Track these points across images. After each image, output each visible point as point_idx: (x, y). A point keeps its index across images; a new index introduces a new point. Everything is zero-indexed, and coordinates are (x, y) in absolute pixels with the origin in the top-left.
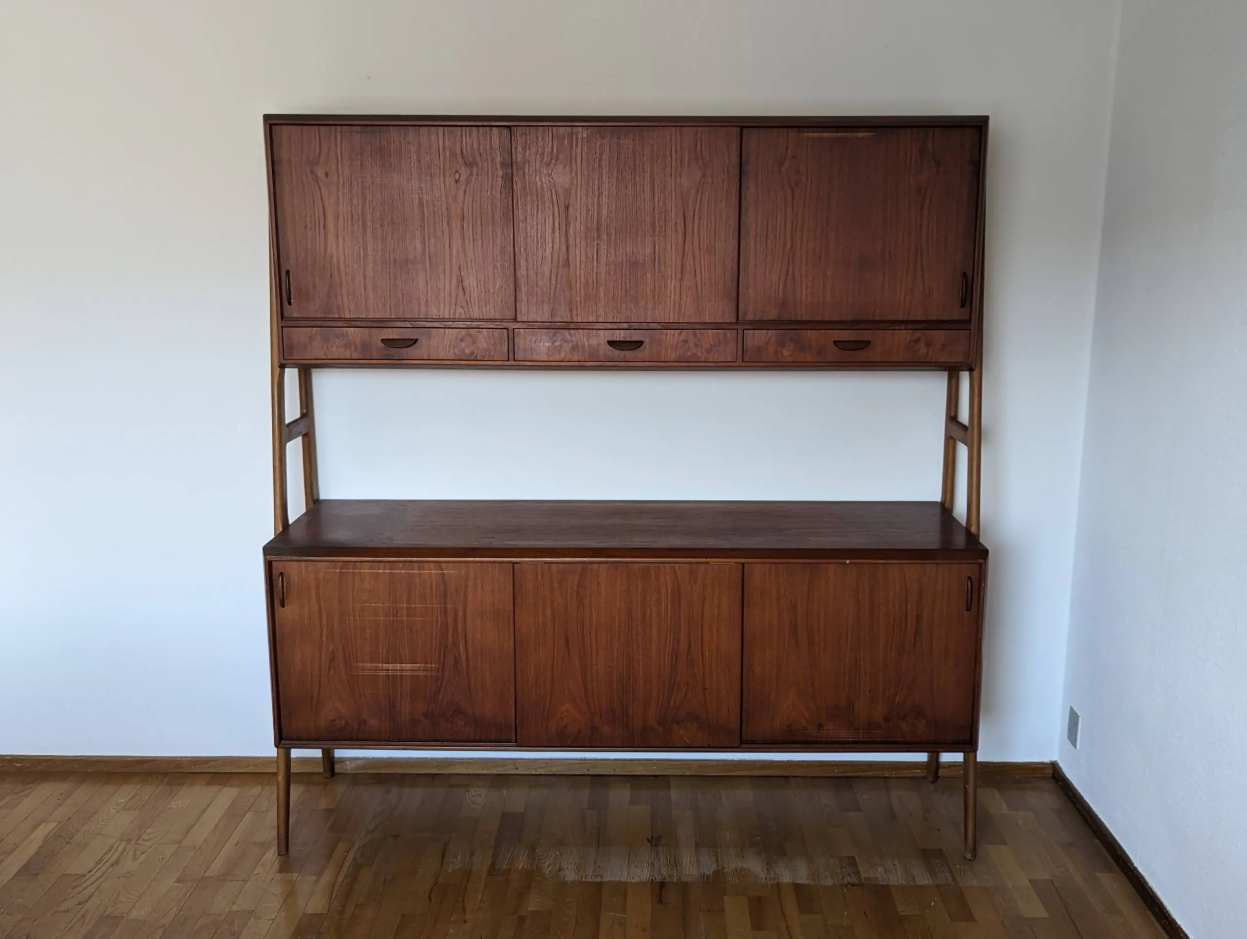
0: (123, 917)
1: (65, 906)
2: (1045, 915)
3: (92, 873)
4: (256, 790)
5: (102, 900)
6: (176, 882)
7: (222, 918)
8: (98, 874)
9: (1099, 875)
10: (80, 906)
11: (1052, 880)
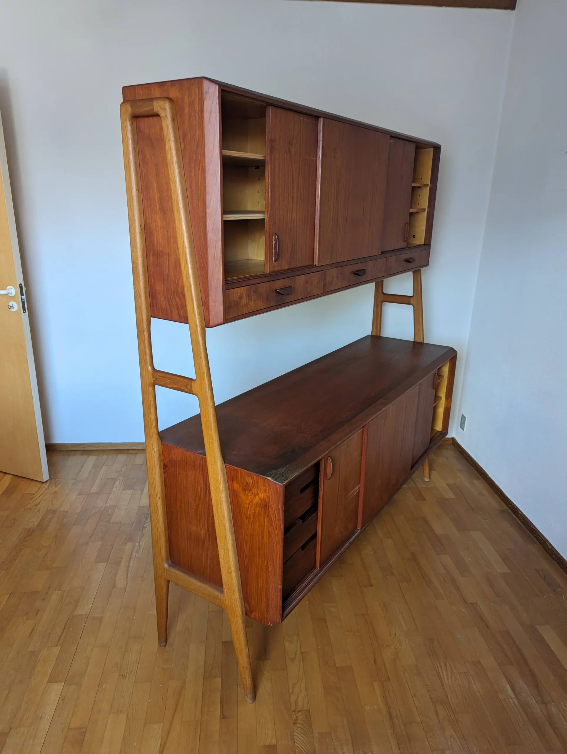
0: (57, 510)
1: (29, 506)
2: (454, 497)
3: (38, 493)
4: (105, 457)
5: (46, 504)
6: (78, 495)
7: (103, 509)
8: (40, 494)
9: (474, 481)
10: (36, 507)
11: (455, 484)
